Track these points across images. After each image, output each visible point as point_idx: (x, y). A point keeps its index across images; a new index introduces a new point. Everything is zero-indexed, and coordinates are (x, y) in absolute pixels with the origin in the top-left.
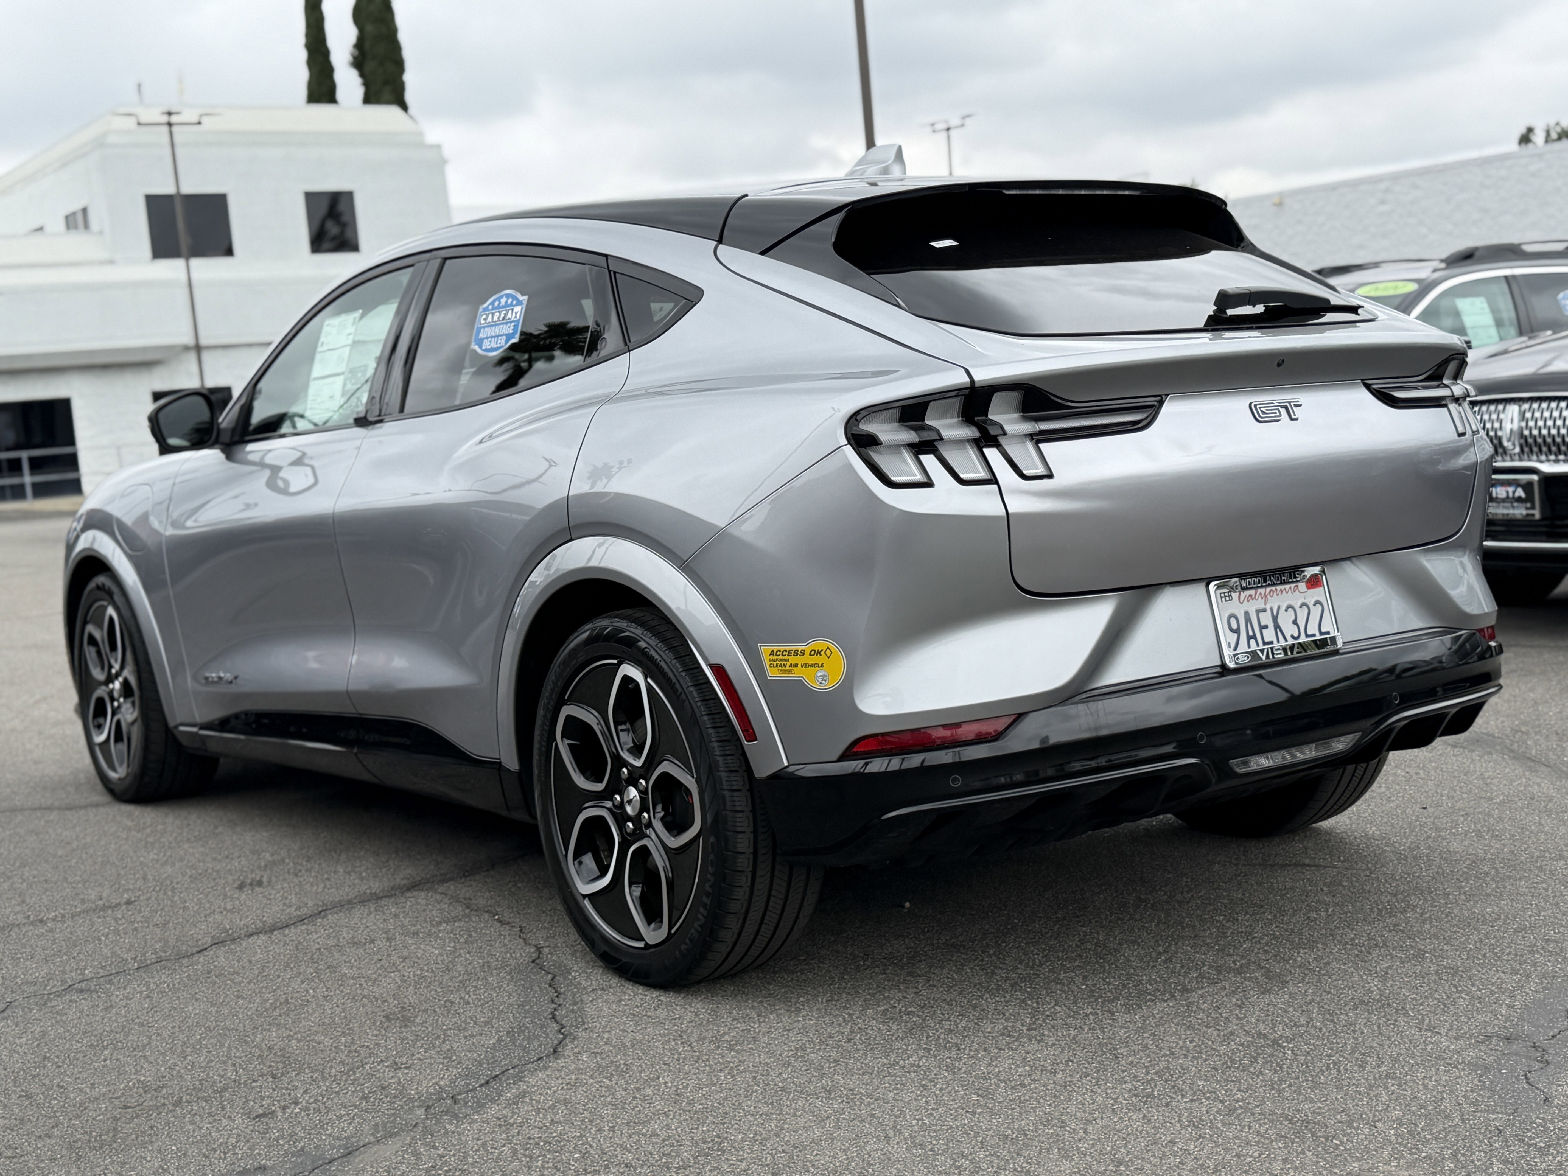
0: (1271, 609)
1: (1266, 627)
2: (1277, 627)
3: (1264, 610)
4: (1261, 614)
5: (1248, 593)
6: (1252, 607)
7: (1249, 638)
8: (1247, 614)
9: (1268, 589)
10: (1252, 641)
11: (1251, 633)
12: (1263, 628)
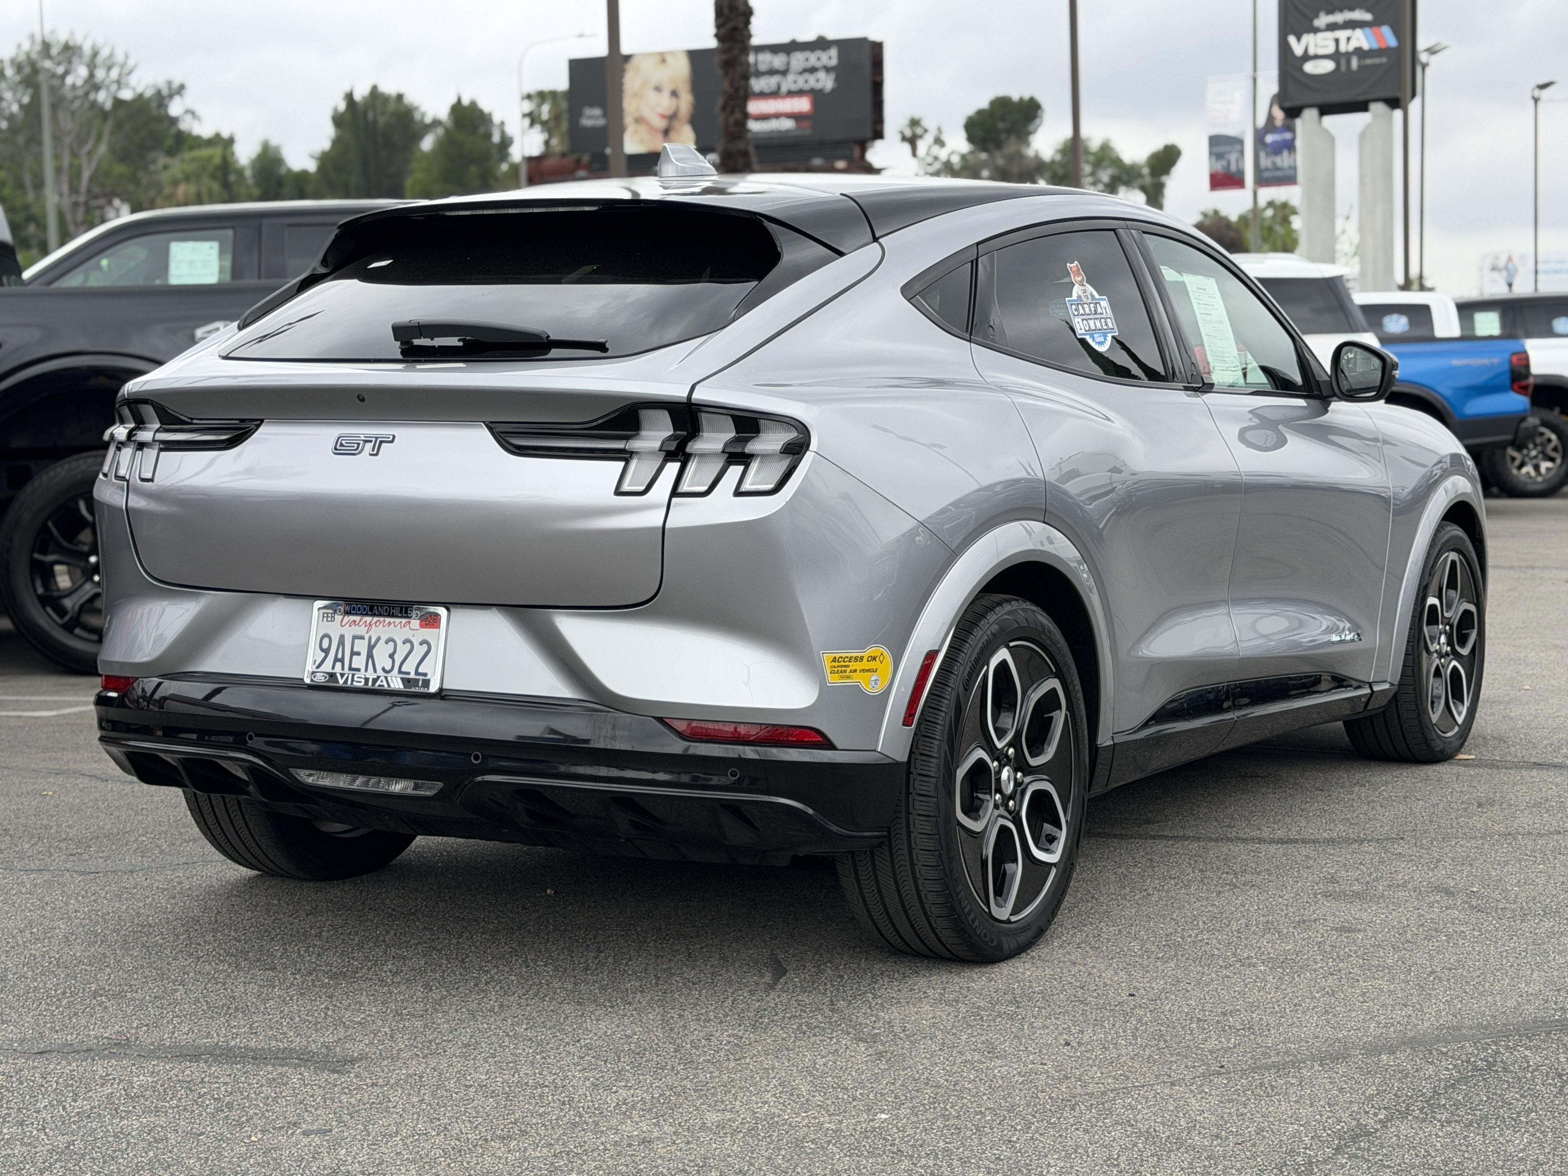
0: (370, 638)
1: (358, 654)
2: (370, 656)
3: (362, 638)
4: (356, 641)
5: (352, 618)
6: (349, 633)
7: (336, 660)
8: (342, 637)
9: (376, 619)
10: (338, 665)
11: (340, 656)
12: (353, 653)
